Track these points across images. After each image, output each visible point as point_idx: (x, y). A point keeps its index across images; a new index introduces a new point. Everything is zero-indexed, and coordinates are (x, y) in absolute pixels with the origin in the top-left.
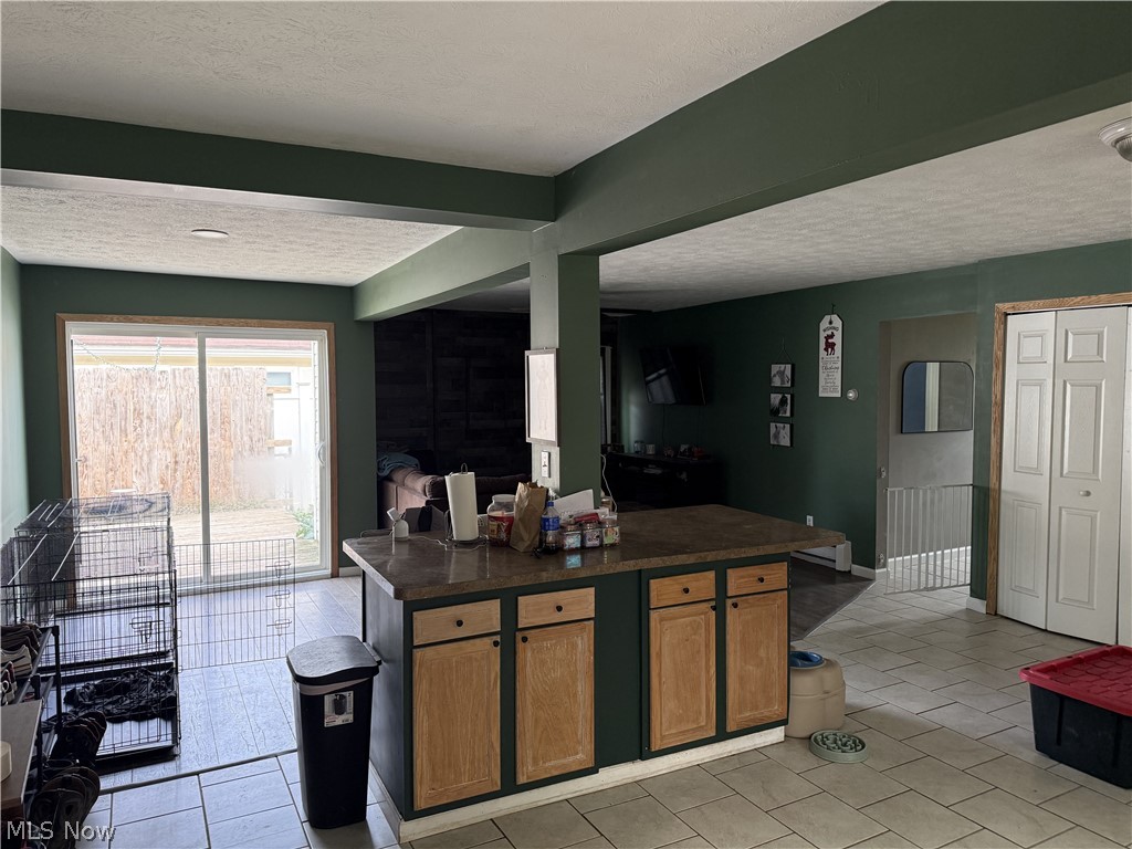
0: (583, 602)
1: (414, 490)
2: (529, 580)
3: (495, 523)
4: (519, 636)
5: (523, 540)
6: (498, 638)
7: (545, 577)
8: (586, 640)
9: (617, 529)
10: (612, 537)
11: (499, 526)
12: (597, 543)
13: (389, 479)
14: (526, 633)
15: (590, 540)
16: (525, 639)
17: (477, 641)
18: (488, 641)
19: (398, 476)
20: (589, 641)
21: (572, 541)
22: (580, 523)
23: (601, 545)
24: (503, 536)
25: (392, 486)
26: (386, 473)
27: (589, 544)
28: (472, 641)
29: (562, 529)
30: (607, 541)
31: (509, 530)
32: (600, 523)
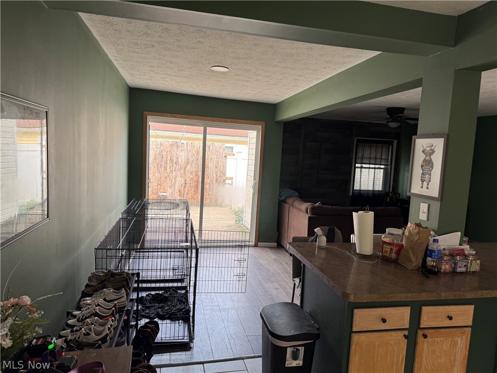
0: (465, 314)
1: (299, 210)
2: (432, 297)
3: (389, 247)
4: (420, 333)
5: (411, 261)
6: (406, 333)
7: (444, 295)
8: (464, 340)
9: (478, 262)
10: (475, 266)
11: (391, 249)
12: (464, 269)
13: (284, 201)
14: (426, 332)
15: (459, 267)
16: (425, 336)
17: (393, 333)
18: (400, 334)
19: (290, 201)
20: (466, 341)
21: (446, 267)
22: (453, 254)
23: (466, 272)
24: (394, 256)
25: (287, 206)
26: (283, 198)
27: (459, 270)
28: (389, 333)
29: (440, 258)
30: (473, 269)
31: (398, 253)
32: (466, 256)
